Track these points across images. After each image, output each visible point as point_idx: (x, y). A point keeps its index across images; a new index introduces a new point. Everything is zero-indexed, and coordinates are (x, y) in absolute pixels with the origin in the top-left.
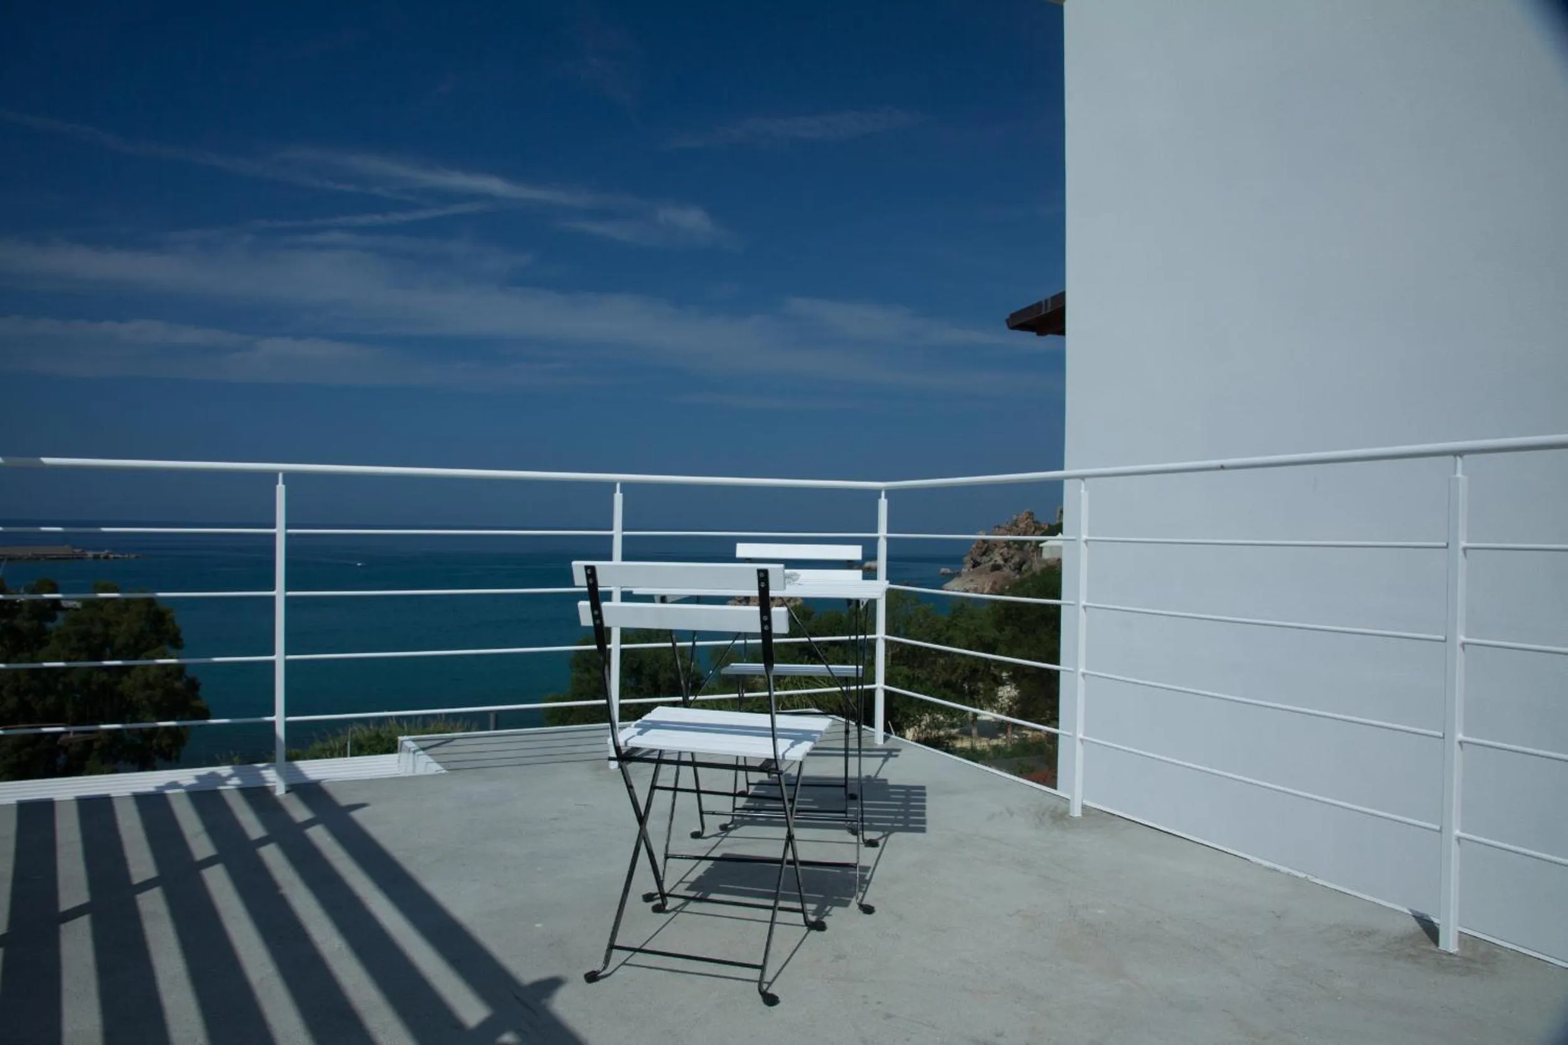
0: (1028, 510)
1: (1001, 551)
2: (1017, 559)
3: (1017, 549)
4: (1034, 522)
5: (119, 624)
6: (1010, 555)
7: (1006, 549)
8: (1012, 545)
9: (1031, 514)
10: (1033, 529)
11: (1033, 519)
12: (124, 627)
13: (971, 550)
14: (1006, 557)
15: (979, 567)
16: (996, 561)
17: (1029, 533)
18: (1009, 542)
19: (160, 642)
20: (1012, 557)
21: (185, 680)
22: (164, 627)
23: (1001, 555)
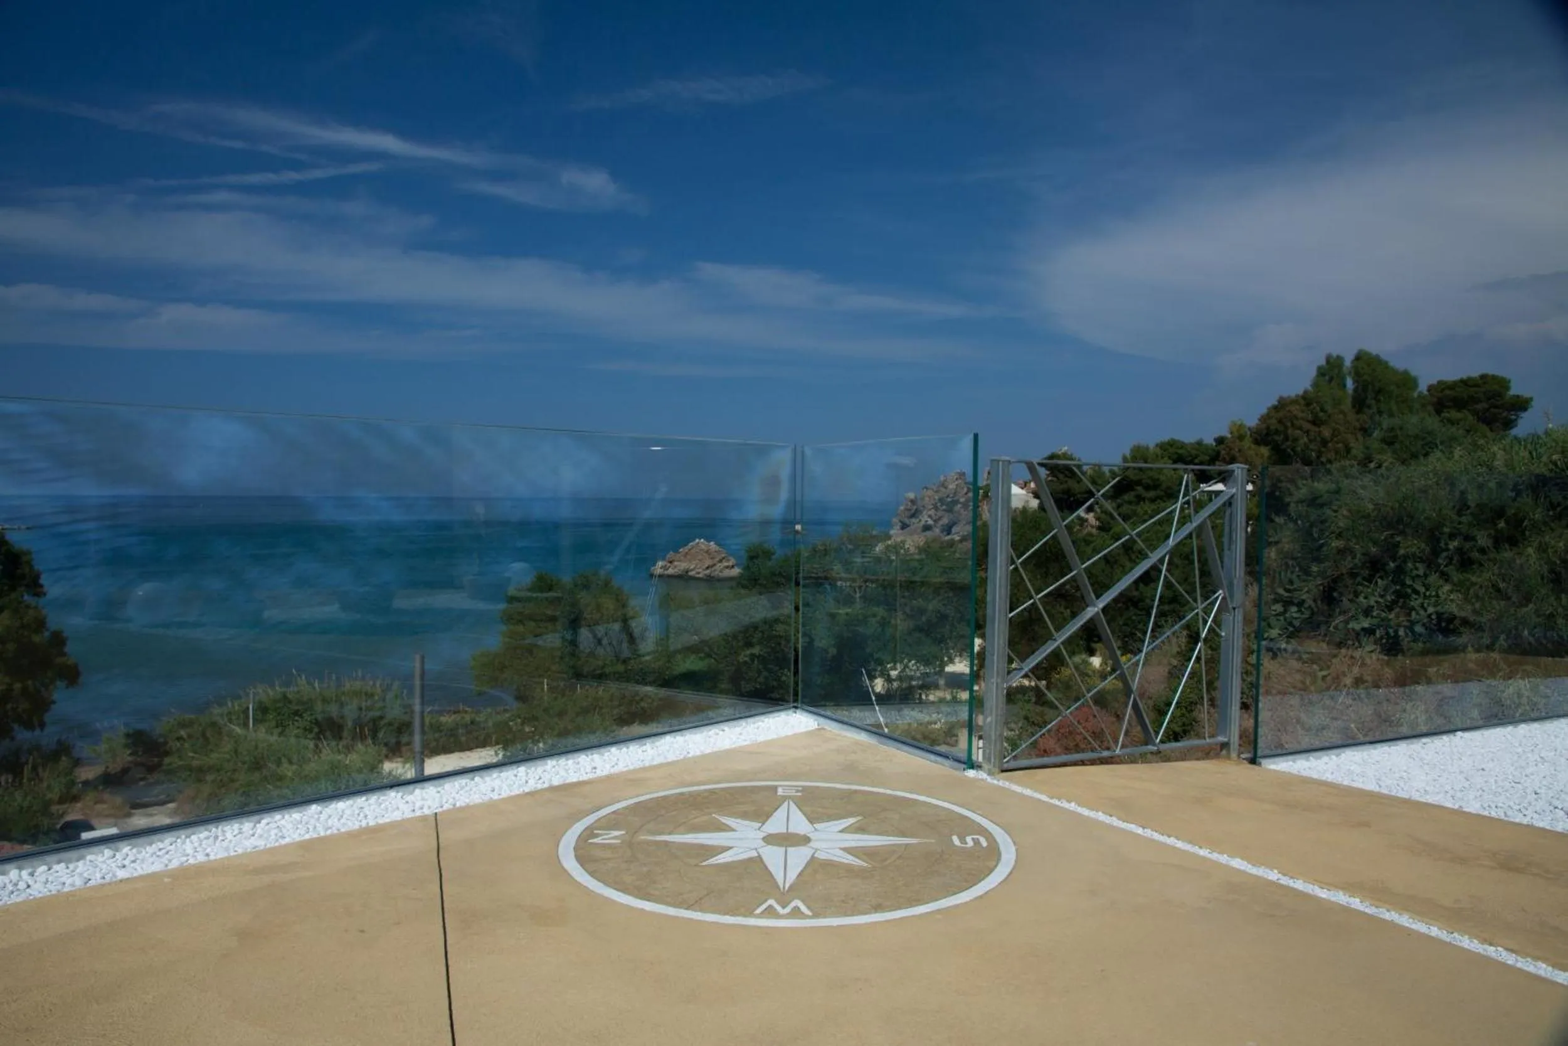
1: (929, 513)
2: (945, 521)
3: (946, 510)
4: (966, 483)
6: (938, 517)
7: (934, 511)
8: (941, 507)
9: (962, 475)
10: (965, 490)
11: (964, 479)
14: (934, 518)
15: (908, 528)
16: (926, 521)
17: (960, 495)
18: (936, 504)
19: (13, 588)
20: (940, 518)
21: (47, 634)
22: (19, 571)
23: (930, 516)
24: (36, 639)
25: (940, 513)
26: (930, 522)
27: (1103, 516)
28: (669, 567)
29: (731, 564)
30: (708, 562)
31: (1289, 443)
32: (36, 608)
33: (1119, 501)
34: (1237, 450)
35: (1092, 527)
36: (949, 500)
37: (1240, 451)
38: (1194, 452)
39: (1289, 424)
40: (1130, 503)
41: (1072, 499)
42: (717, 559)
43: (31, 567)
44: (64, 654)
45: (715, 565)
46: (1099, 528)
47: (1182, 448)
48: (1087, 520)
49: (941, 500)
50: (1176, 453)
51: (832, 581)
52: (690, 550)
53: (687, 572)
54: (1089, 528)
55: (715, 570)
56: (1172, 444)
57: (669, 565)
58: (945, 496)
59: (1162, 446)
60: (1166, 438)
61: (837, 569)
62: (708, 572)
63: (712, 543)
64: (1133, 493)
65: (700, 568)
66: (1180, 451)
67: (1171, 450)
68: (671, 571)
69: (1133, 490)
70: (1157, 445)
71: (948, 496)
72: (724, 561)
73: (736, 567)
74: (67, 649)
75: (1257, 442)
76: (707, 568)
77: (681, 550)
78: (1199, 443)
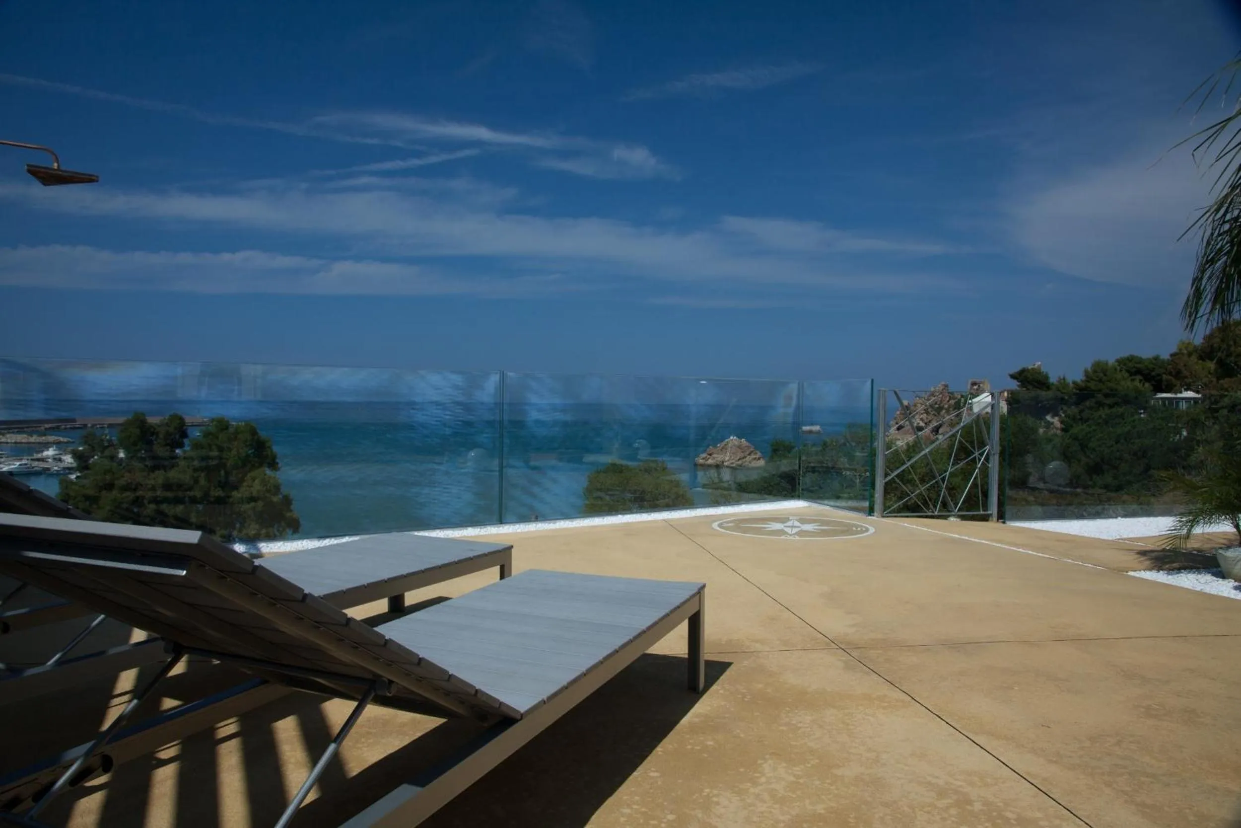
0: (943, 383)
1: (921, 416)
2: (935, 424)
3: (934, 415)
4: (949, 393)
5: (230, 450)
6: (928, 420)
7: (925, 415)
8: (930, 412)
9: (946, 386)
10: (948, 399)
11: (948, 390)
12: (234, 452)
13: (896, 416)
14: (926, 421)
15: (903, 429)
16: (919, 423)
17: (945, 402)
18: (927, 409)
19: (261, 465)
20: (930, 421)
21: (280, 496)
22: (265, 453)
23: (922, 419)
24: (275, 499)
25: (930, 418)
26: (922, 424)
27: (1066, 419)
28: (709, 458)
29: (757, 456)
30: (740, 455)
31: (1232, 359)
32: (274, 478)
33: (1081, 407)
34: (1182, 365)
35: (1057, 429)
36: (937, 406)
37: (1185, 365)
38: (1151, 366)
39: (1232, 343)
40: (1091, 408)
41: (1040, 405)
42: (748, 453)
43: (272, 451)
44: (291, 511)
45: (745, 457)
46: (1063, 430)
47: (1140, 363)
48: (1052, 423)
49: (931, 406)
50: (1134, 367)
51: (839, 472)
52: (725, 445)
53: (723, 462)
54: (1055, 430)
55: (746, 461)
56: (1131, 359)
57: (708, 456)
58: (934, 403)
59: (1120, 362)
60: (1125, 354)
61: (843, 462)
62: (740, 462)
63: (743, 440)
64: (1094, 400)
65: (733, 459)
66: (1138, 366)
67: (1130, 364)
68: (710, 461)
69: (1093, 397)
70: (1117, 361)
71: (936, 403)
72: (752, 454)
73: (762, 459)
74: (292, 507)
75: (1201, 358)
76: (739, 459)
77: (719, 445)
78: (1156, 358)
